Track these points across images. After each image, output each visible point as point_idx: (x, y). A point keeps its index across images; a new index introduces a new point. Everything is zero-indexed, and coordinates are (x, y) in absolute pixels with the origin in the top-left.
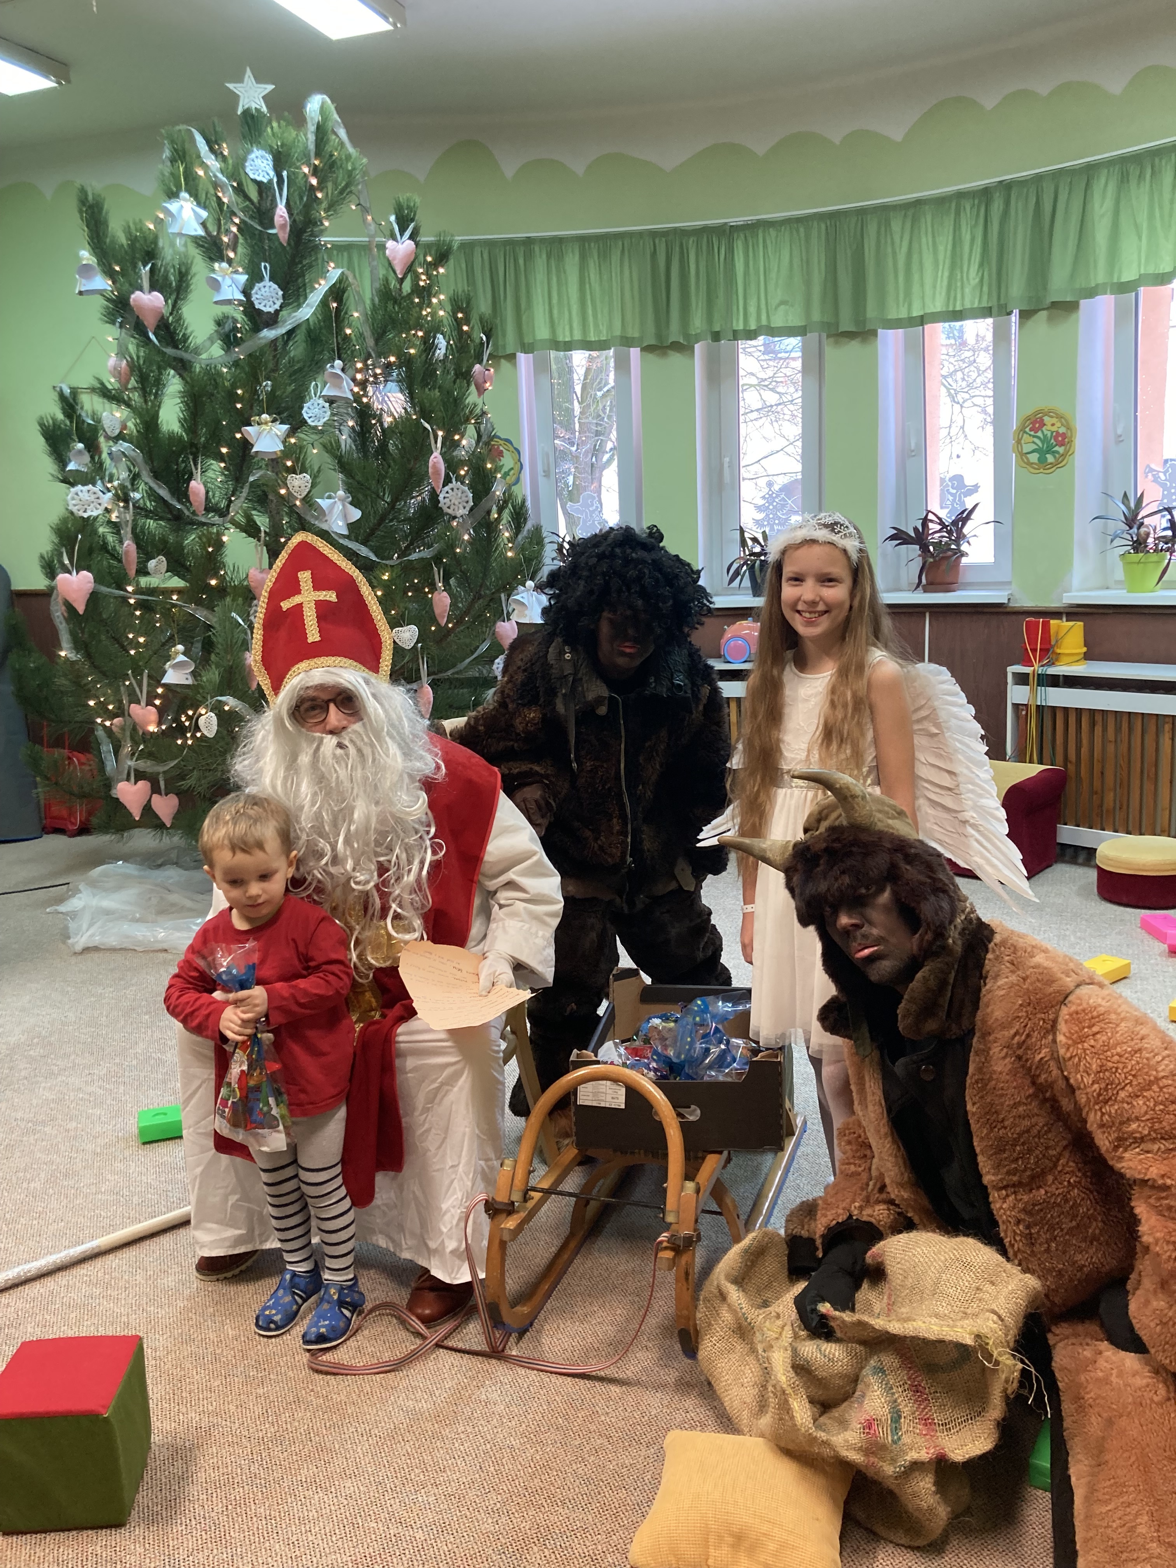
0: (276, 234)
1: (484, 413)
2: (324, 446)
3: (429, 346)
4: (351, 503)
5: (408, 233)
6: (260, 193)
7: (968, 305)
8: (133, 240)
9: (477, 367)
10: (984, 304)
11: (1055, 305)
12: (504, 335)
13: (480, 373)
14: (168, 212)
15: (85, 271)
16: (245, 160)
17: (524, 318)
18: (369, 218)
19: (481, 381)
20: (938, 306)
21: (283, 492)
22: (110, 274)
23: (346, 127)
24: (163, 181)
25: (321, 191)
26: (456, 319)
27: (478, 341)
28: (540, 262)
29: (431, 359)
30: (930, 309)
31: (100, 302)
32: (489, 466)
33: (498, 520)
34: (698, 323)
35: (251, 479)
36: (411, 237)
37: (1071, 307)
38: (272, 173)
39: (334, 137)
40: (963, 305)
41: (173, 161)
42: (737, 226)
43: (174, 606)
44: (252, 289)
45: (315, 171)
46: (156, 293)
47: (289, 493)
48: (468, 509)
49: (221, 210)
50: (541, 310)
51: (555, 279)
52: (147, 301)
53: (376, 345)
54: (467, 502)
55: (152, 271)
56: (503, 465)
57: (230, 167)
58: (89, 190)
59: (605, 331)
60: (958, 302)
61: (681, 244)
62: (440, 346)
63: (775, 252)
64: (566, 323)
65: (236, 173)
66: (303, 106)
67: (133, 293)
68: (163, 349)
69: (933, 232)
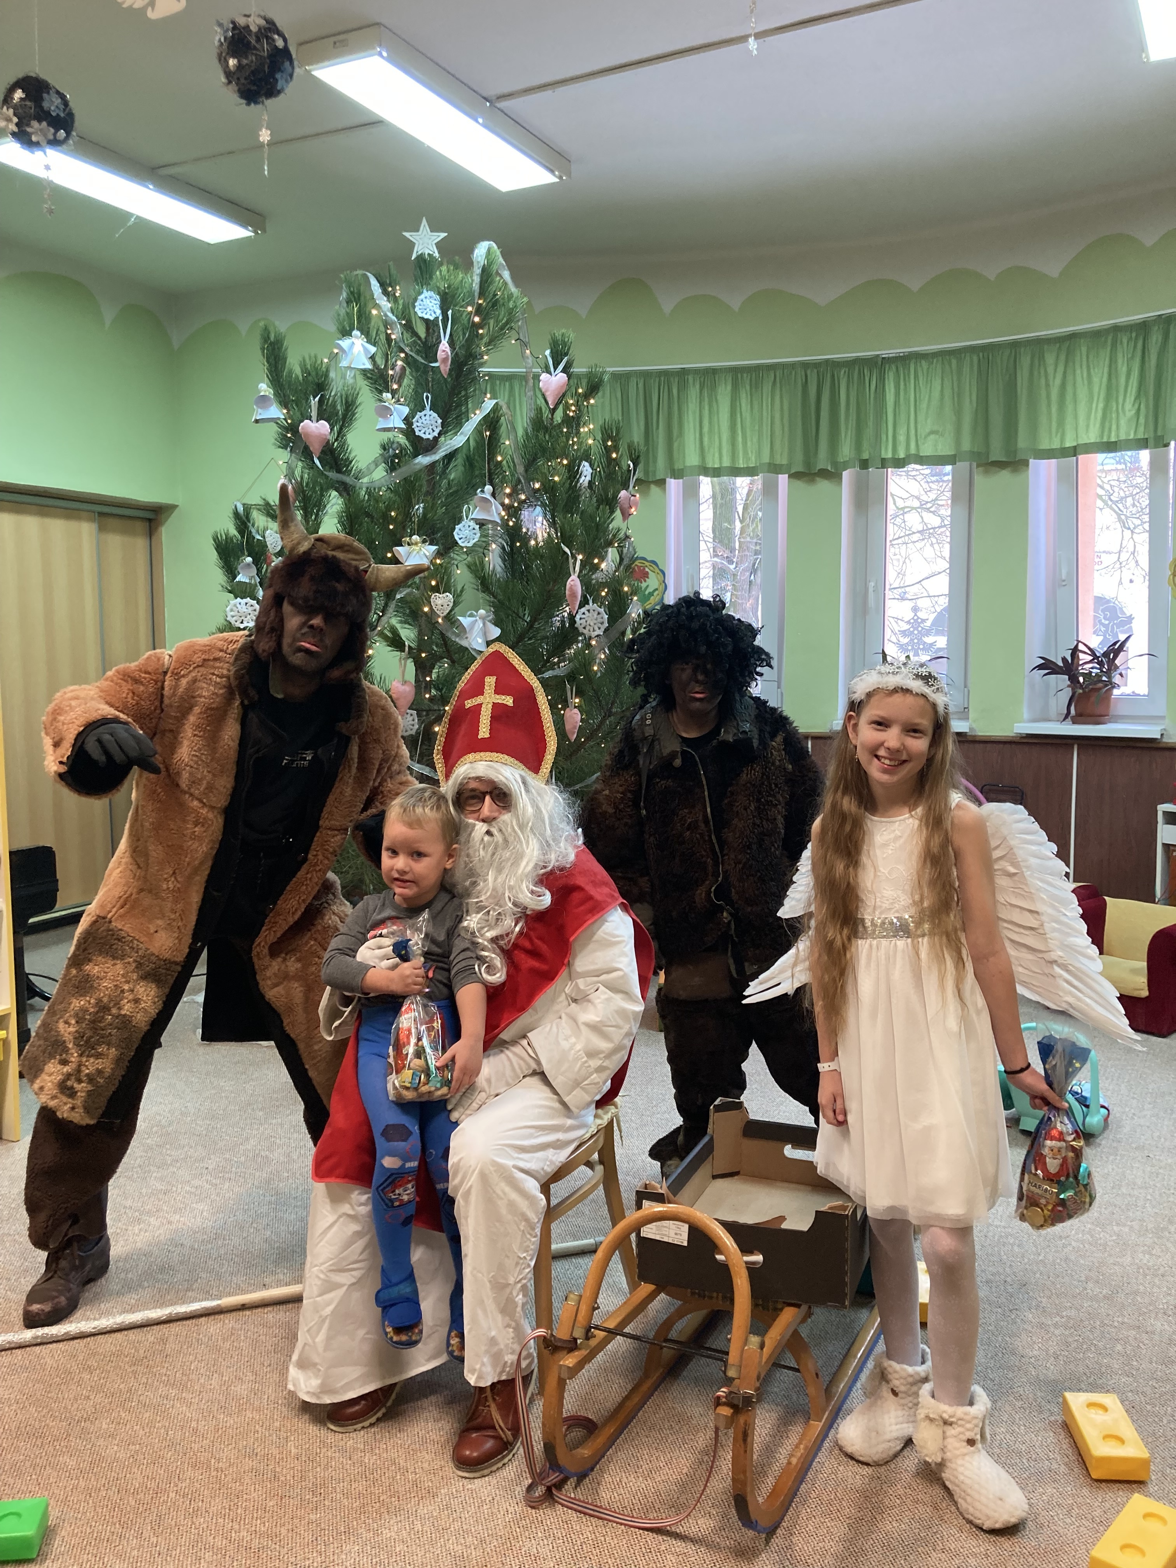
0: (438, 367)
1: (627, 537)
2: (469, 567)
3: (573, 473)
4: (490, 621)
5: (561, 367)
6: (428, 329)
7: (1123, 437)
8: (307, 373)
9: (623, 493)
10: (1140, 435)
12: (655, 461)
13: (625, 498)
14: (339, 347)
15: (263, 401)
16: (415, 300)
17: (676, 445)
18: (528, 352)
19: (626, 506)
20: (1092, 437)
21: (426, 609)
22: (284, 403)
23: (510, 269)
24: (338, 320)
25: (482, 328)
26: (606, 447)
27: (625, 468)
28: (693, 392)
29: (576, 485)
30: (1084, 439)
31: (273, 430)
32: (626, 589)
34: (846, 451)
36: (563, 371)
38: (439, 312)
39: (498, 278)
40: (1118, 436)
41: (348, 302)
42: (889, 358)
44: (413, 418)
45: (479, 311)
46: (322, 422)
47: (432, 611)
48: (603, 629)
49: (389, 345)
50: (692, 438)
51: (707, 407)
52: (314, 429)
53: (526, 471)
54: (602, 623)
55: (321, 402)
56: (648, 586)
57: (401, 307)
58: (271, 329)
59: (753, 459)
60: (1113, 434)
61: (833, 376)
62: (585, 473)
63: (927, 382)
64: (716, 450)
65: (406, 314)
66: (472, 251)
67: (302, 421)
68: (326, 473)
69: (1088, 365)
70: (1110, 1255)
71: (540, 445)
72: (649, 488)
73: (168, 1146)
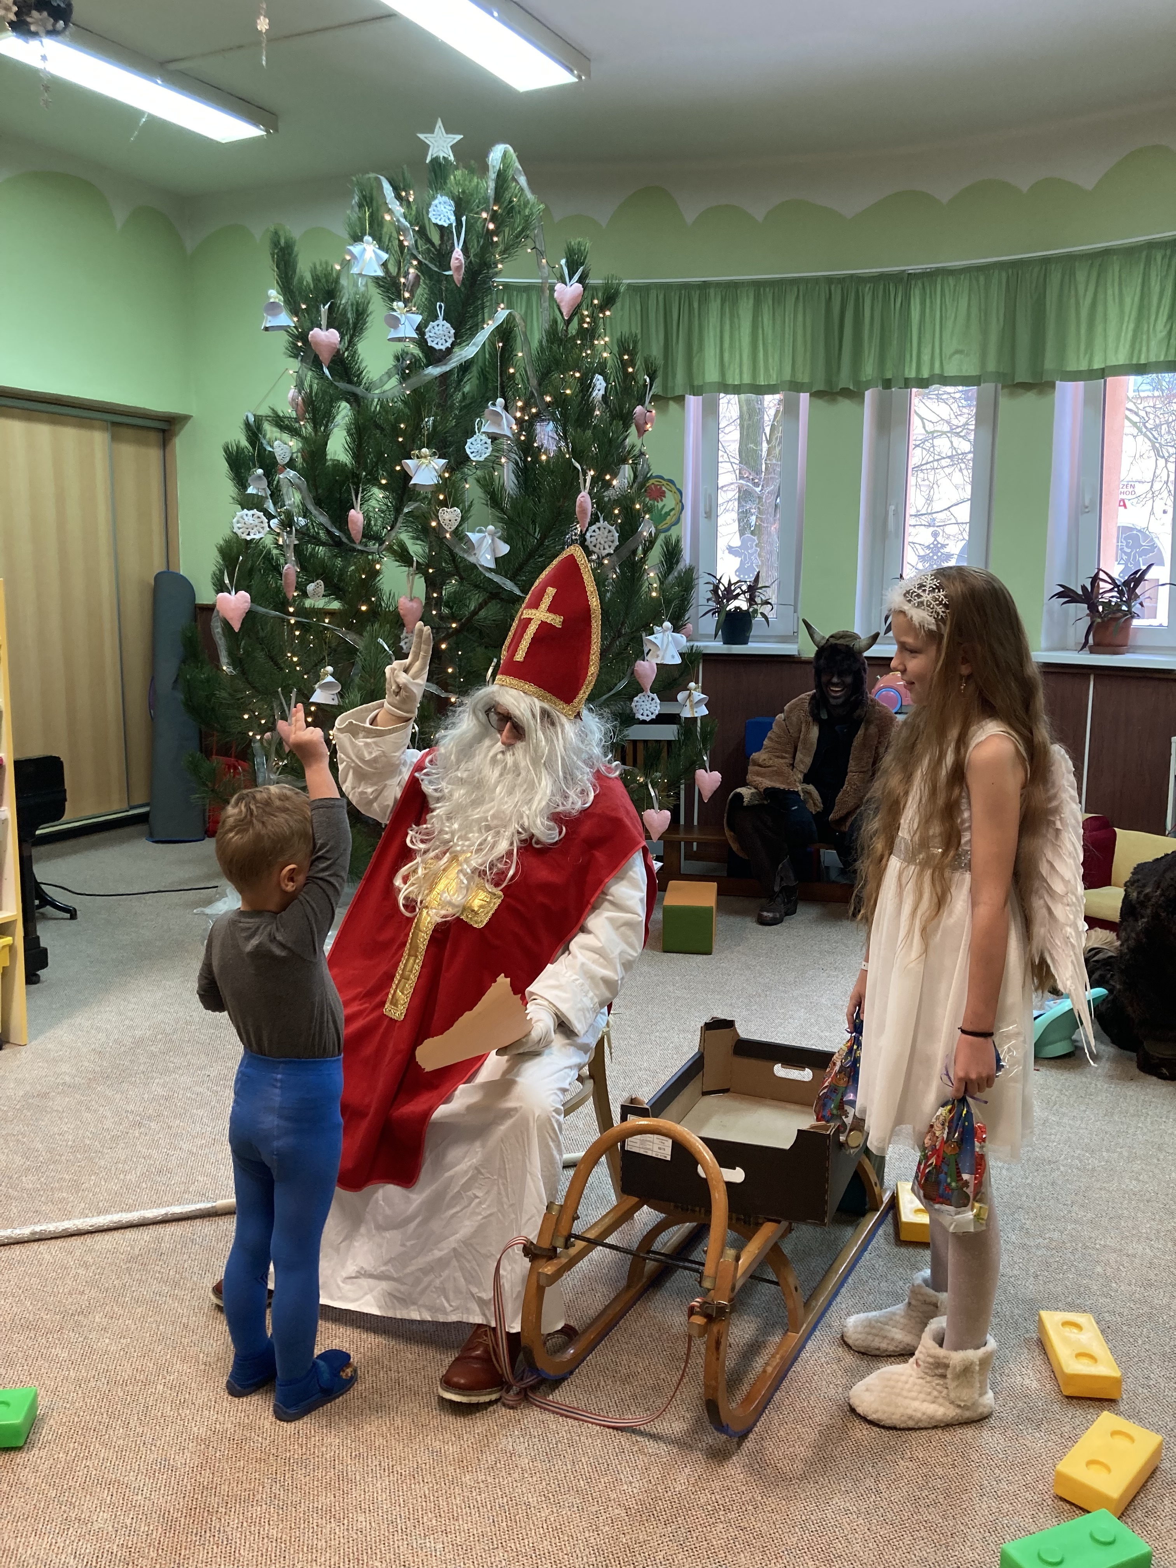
0: (452, 275)
1: (642, 454)
2: (478, 481)
3: (586, 386)
4: (499, 538)
5: (576, 277)
6: (442, 238)
7: (1153, 359)
8: (316, 279)
12: (674, 377)
13: (641, 414)
14: (351, 253)
15: (272, 308)
16: (429, 205)
17: (695, 360)
19: (642, 422)
20: (1121, 358)
21: (434, 524)
22: (294, 311)
23: (526, 174)
24: (350, 225)
25: (497, 236)
26: (622, 360)
27: (641, 382)
28: (714, 306)
29: (589, 399)
30: (1112, 361)
31: (283, 338)
32: (638, 507)
33: (643, 561)
34: (869, 370)
35: (406, 510)
36: (580, 281)
38: (453, 218)
39: (514, 184)
41: (360, 206)
42: (915, 274)
43: (326, 628)
44: (426, 327)
45: (494, 217)
46: (332, 330)
47: (439, 523)
48: (613, 548)
49: (402, 252)
50: (712, 353)
51: (728, 322)
52: (324, 338)
53: (540, 384)
54: (612, 542)
55: (331, 309)
56: (664, 506)
57: (414, 213)
58: (281, 233)
59: (775, 376)
60: (1143, 355)
61: (857, 292)
62: (598, 387)
63: (953, 300)
64: (737, 366)
65: (419, 218)
66: (486, 155)
67: (312, 329)
68: (336, 383)
69: (1120, 284)
70: (1098, 1181)
71: (554, 357)
72: (667, 405)
73: (171, 1054)
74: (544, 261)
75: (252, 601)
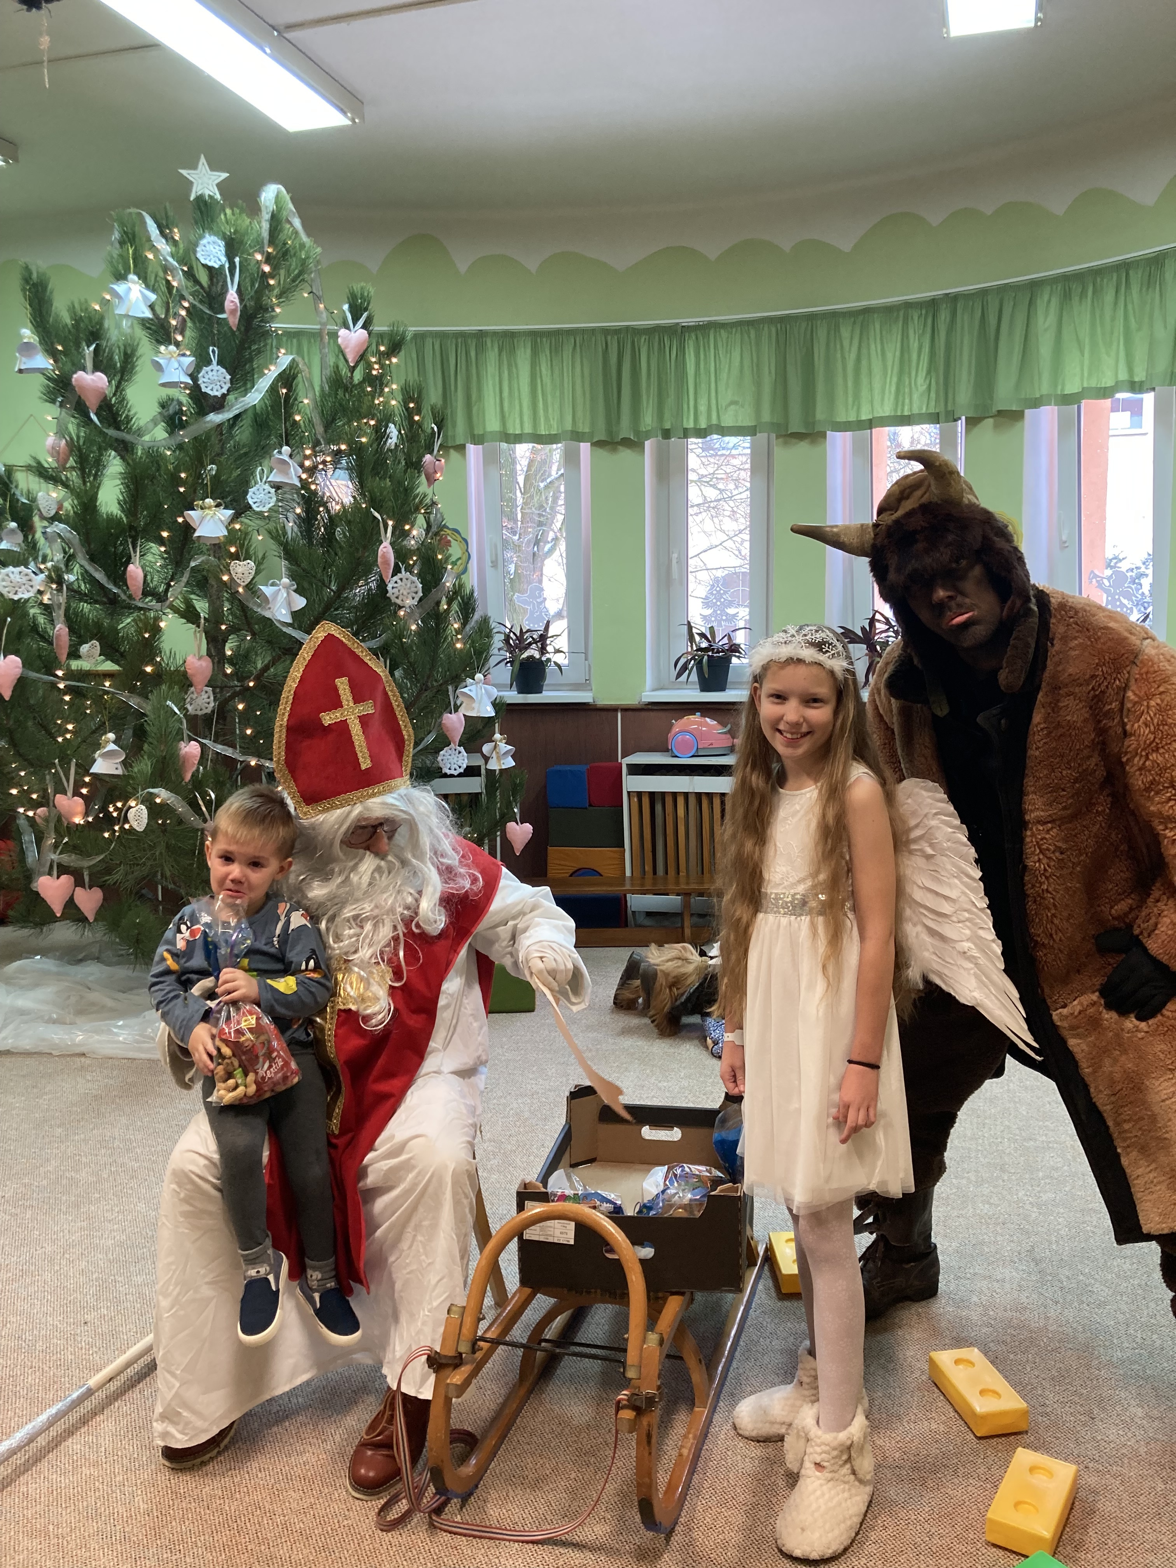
0: (225, 319)
1: (434, 503)
2: (270, 532)
3: (380, 435)
4: (295, 591)
5: (361, 322)
6: (211, 278)
7: (916, 411)
8: (78, 320)
9: (428, 457)
10: (932, 410)
11: (1000, 413)
12: (455, 427)
13: (430, 463)
14: (115, 294)
15: (26, 349)
16: (196, 245)
17: (475, 408)
19: (431, 471)
20: (886, 410)
21: (225, 578)
22: (52, 353)
23: (300, 217)
24: (111, 263)
25: (273, 278)
26: (408, 409)
27: (429, 431)
28: (492, 355)
29: (382, 448)
30: (879, 413)
31: (40, 381)
32: (440, 557)
33: (447, 611)
34: (648, 420)
35: (193, 564)
36: (364, 327)
37: (1017, 416)
38: (224, 259)
39: (288, 226)
40: (911, 410)
41: (122, 243)
42: (688, 327)
43: (107, 693)
44: (199, 373)
45: (268, 259)
46: (99, 374)
47: (232, 579)
48: (417, 599)
49: (170, 293)
50: (492, 401)
51: (506, 371)
52: (89, 381)
53: (326, 431)
54: (416, 592)
55: (96, 351)
56: (451, 555)
57: (181, 251)
58: (32, 268)
59: (556, 426)
60: (906, 408)
61: (633, 343)
62: (391, 435)
63: (726, 352)
64: (517, 416)
65: (187, 257)
66: (258, 195)
67: (75, 372)
68: (105, 430)
69: (881, 339)
71: (341, 405)
72: (452, 453)
74: (322, 306)
75: (24, 666)
